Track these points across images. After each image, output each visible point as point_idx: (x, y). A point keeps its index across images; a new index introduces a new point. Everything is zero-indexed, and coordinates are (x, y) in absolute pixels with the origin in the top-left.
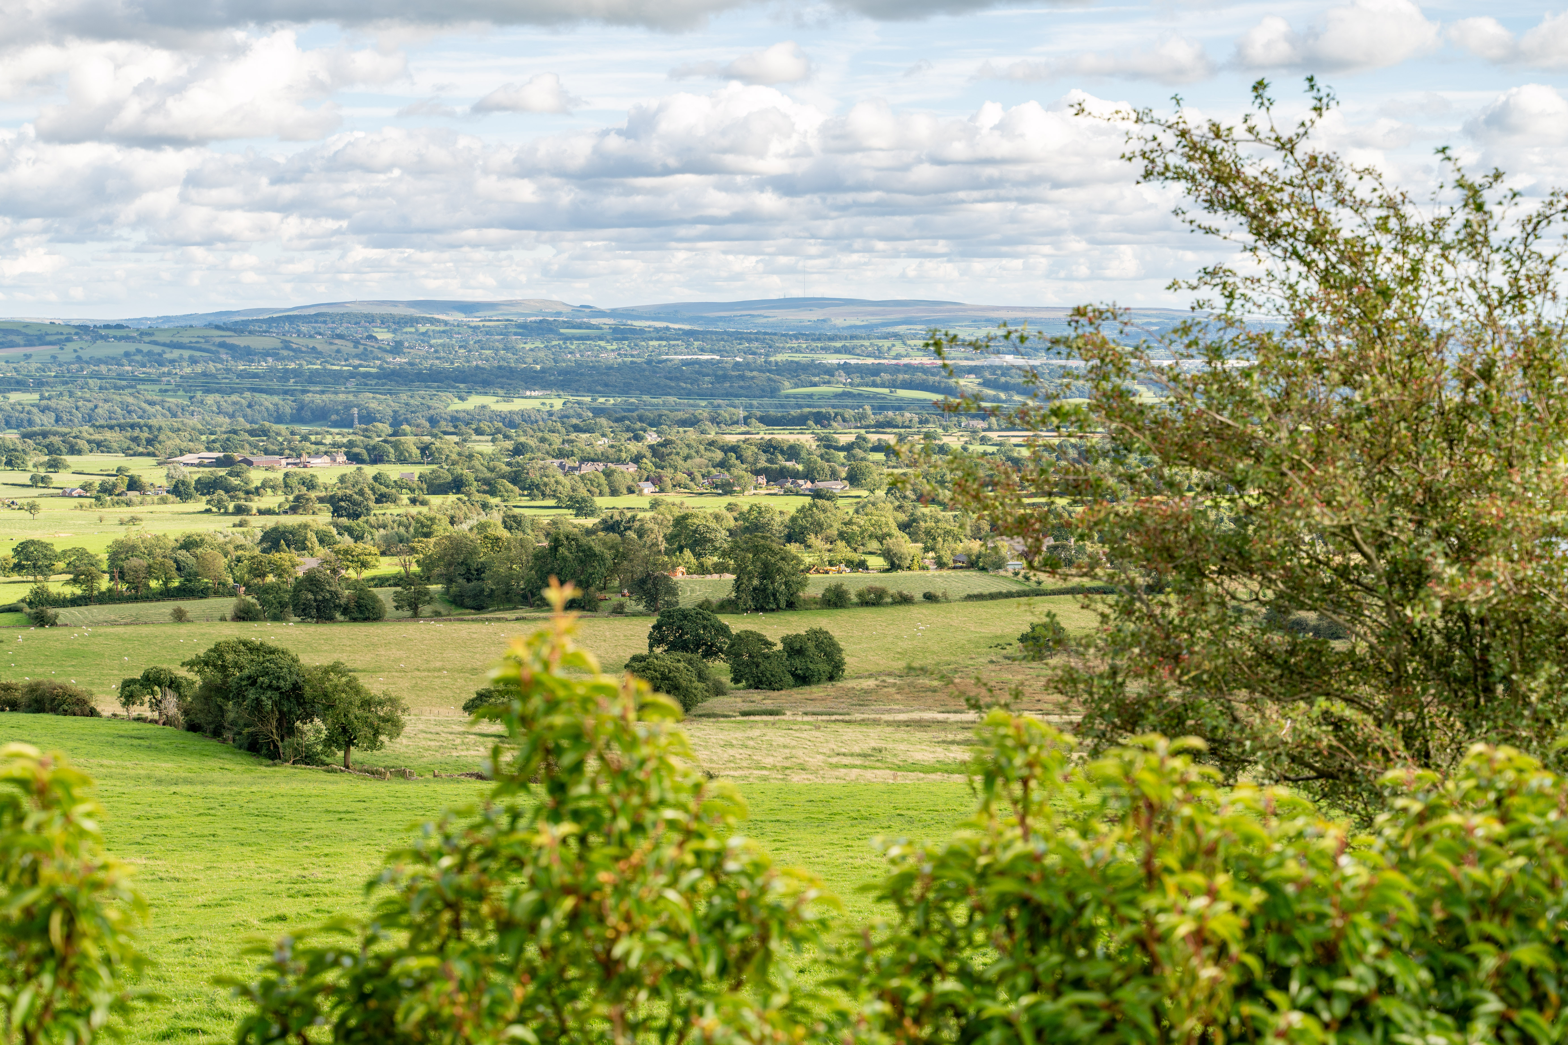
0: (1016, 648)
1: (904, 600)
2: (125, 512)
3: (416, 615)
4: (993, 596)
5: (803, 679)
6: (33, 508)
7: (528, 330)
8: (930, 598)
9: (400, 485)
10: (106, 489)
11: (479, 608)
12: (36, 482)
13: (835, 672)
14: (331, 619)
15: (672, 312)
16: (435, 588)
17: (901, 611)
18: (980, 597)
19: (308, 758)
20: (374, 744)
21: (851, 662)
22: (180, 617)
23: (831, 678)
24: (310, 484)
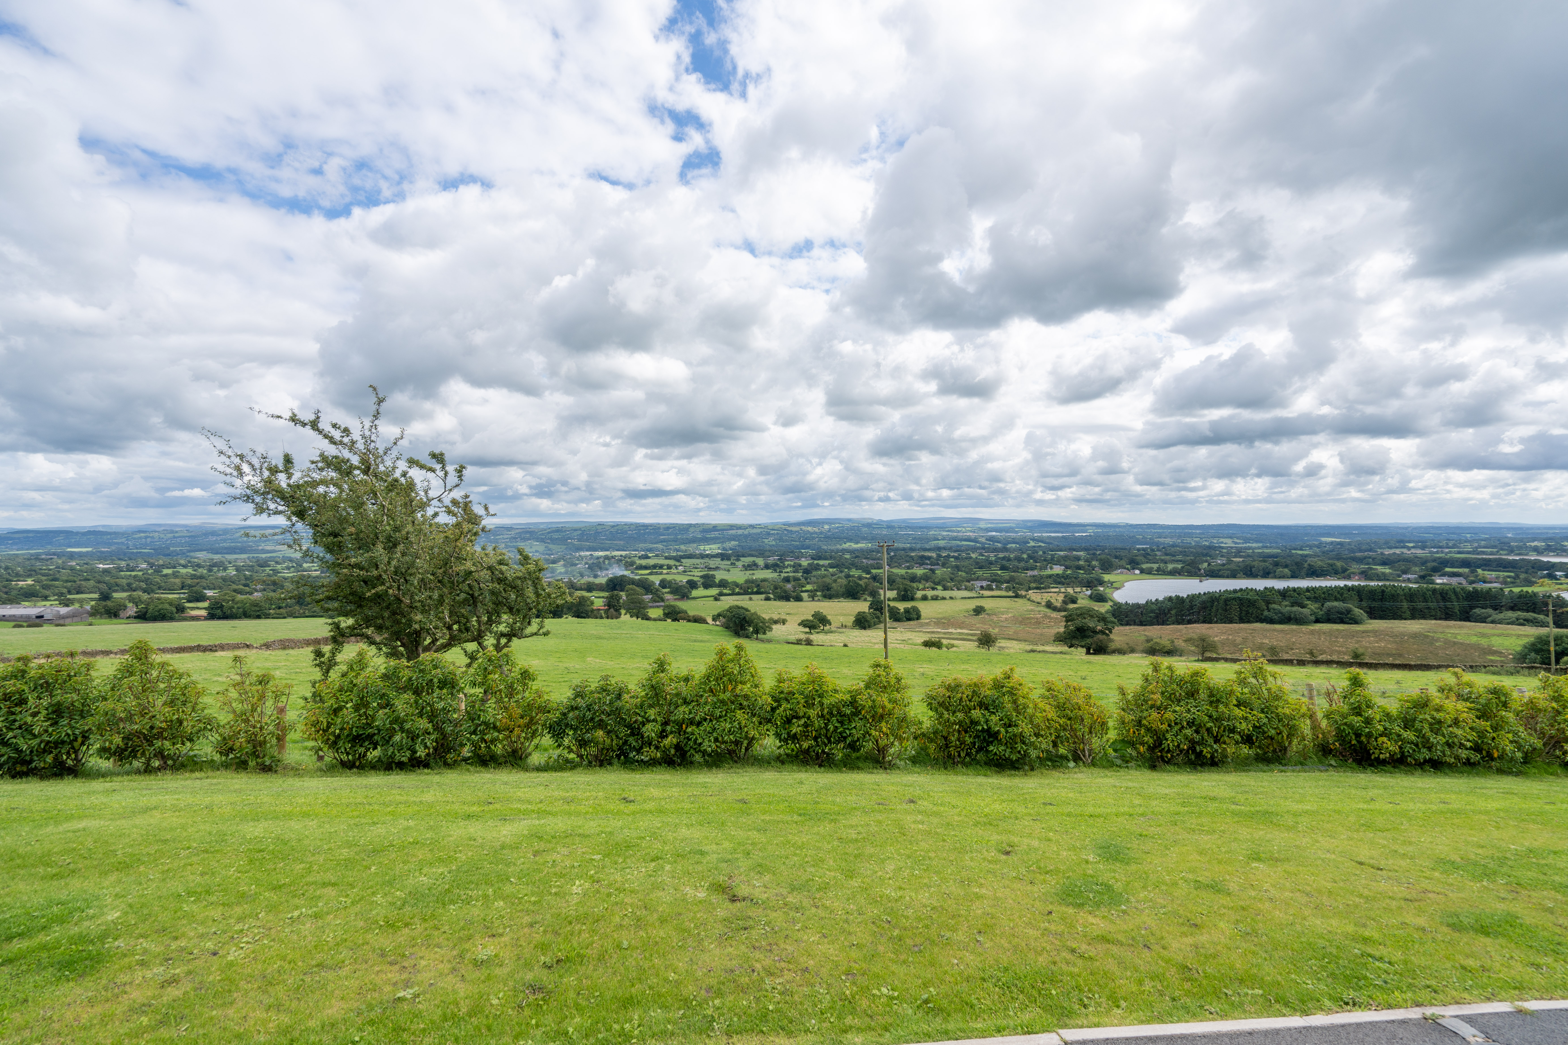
0: (972, 613)
1: (944, 598)
2: (751, 572)
3: (813, 600)
4: (969, 598)
5: (909, 619)
6: (729, 571)
7: (864, 525)
8: (951, 598)
9: (823, 566)
10: (749, 566)
11: (830, 598)
12: (732, 564)
13: (918, 617)
14: (789, 600)
15: (904, 521)
16: (819, 593)
17: (942, 601)
18: (965, 598)
19: (747, 637)
20: (764, 633)
21: (923, 614)
22: (751, 599)
23: (918, 619)
24: (800, 565)
